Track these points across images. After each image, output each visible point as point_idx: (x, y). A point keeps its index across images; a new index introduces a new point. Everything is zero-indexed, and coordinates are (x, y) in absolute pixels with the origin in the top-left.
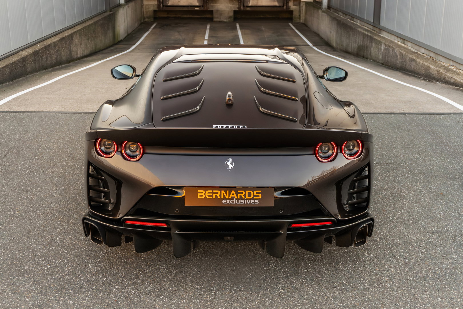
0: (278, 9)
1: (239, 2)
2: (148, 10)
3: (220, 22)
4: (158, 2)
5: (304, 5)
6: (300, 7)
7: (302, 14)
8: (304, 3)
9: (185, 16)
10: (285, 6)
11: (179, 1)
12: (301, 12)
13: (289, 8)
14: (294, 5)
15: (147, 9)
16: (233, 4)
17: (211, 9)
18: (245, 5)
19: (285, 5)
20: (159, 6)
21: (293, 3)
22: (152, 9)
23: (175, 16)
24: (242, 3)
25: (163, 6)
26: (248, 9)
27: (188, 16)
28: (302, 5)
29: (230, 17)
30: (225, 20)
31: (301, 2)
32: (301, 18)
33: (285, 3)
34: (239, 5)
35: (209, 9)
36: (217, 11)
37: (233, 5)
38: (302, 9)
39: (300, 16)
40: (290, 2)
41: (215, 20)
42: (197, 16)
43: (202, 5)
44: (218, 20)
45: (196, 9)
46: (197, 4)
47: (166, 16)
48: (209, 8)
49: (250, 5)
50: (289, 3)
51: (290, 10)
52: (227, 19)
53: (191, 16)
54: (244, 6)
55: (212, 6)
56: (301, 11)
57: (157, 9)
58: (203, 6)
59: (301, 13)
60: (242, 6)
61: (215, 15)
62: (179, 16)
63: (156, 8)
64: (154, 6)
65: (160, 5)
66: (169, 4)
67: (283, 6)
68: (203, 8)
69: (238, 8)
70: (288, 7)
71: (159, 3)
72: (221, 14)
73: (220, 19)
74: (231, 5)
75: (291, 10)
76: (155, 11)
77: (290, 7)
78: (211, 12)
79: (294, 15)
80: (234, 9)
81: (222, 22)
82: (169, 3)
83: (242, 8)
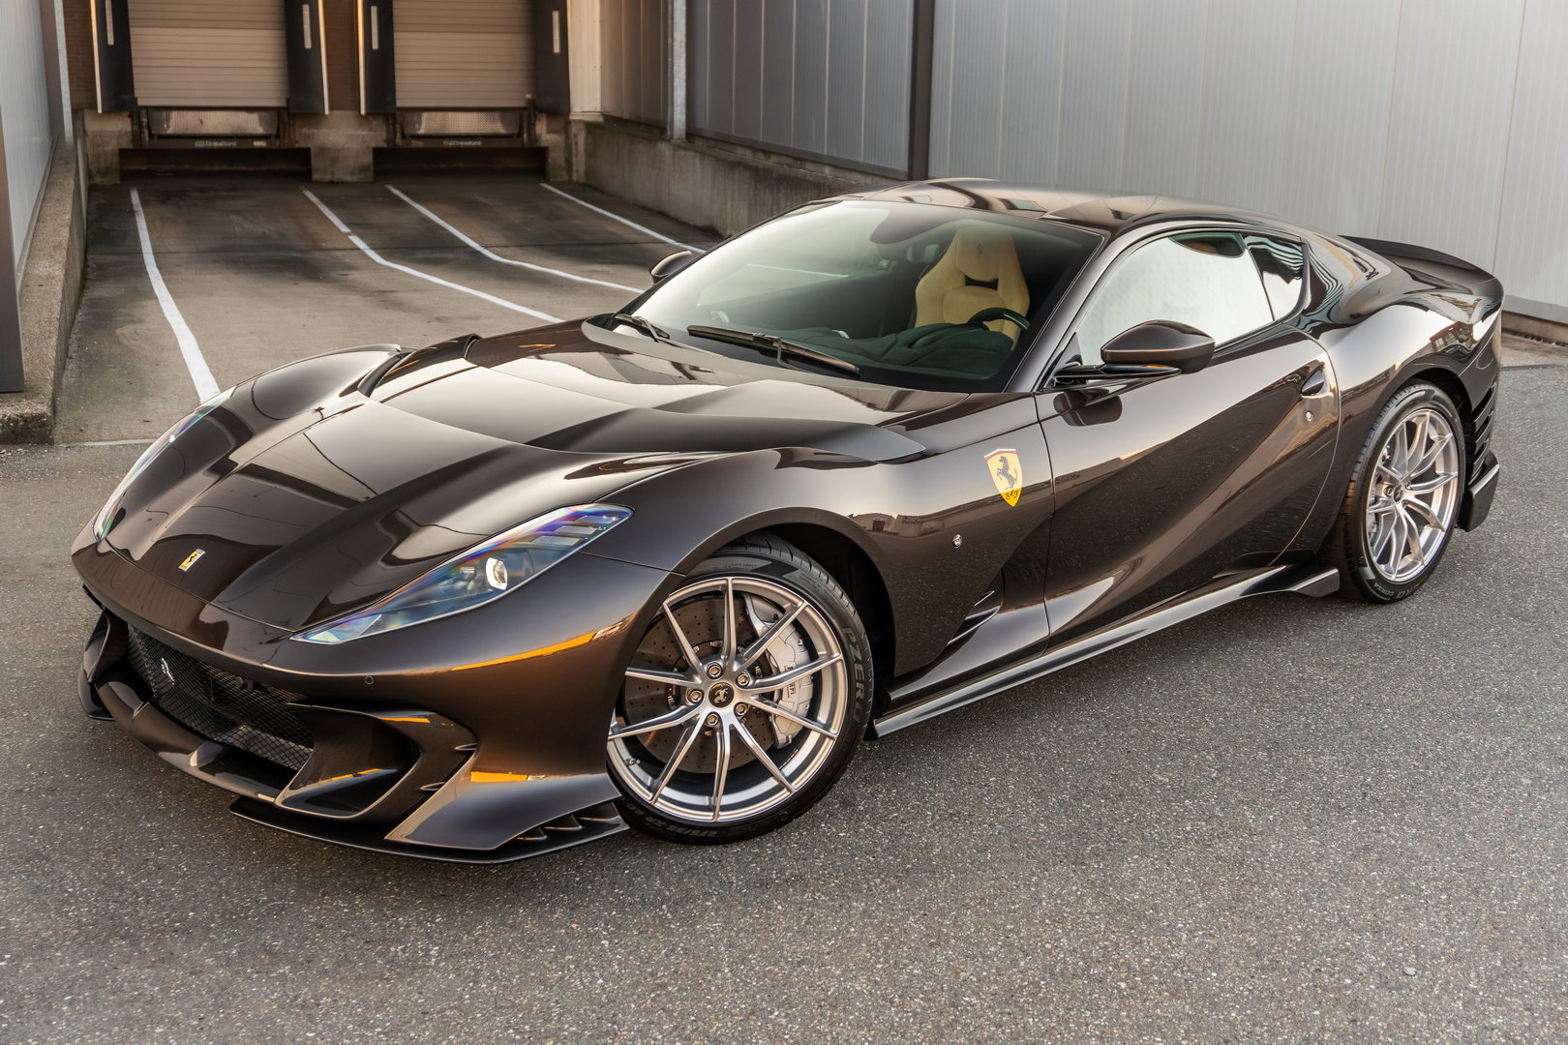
0: (505, 144)
1: (387, 124)
2: (100, 149)
3: (331, 183)
4: (133, 124)
5: (580, 129)
6: (567, 137)
7: (576, 156)
8: (582, 126)
9: (207, 168)
10: (525, 136)
11: (201, 122)
12: (574, 151)
13: (537, 141)
14: (549, 131)
15: (98, 145)
16: (370, 130)
17: (302, 144)
18: (408, 132)
19: (525, 130)
20: (136, 136)
21: (548, 125)
22: (112, 146)
23: (173, 167)
24: (398, 126)
25: (151, 136)
26: (417, 144)
27: (216, 168)
28: (574, 129)
29: (363, 169)
30: (349, 178)
31: (573, 124)
32: (574, 169)
33: (525, 124)
34: (387, 130)
35: (297, 146)
36: (323, 149)
37: (370, 133)
38: (576, 144)
39: (569, 161)
40: (537, 123)
41: (316, 176)
42: (244, 168)
43: (274, 132)
44: (328, 177)
45: (257, 144)
46: (260, 130)
47: (144, 168)
48: (297, 142)
49: (422, 131)
50: (534, 125)
51: (538, 145)
52: (353, 173)
53: (225, 167)
54: (403, 136)
55: (307, 137)
56: (574, 147)
57: (131, 147)
58: (277, 136)
59: (574, 155)
60: (398, 135)
61: (316, 163)
62: (187, 167)
63: (126, 144)
64: (120, 135)
65: (141, 132)
66: (170, 131)
67: (520, 135)
68: (278, 142)
69: (386, 141)
70: (534, 138)
71: (136, 127)
72: (335, 160)
73: (333, 174)
74: (365, 133)
75: (543, 144)
76: (123, 153)
77: (540, 136)
78: (304, 154)
79: (550, 160)
80: (374, 145)
81: (338, 183)
82: (168, 127)
83: (399, 140)
